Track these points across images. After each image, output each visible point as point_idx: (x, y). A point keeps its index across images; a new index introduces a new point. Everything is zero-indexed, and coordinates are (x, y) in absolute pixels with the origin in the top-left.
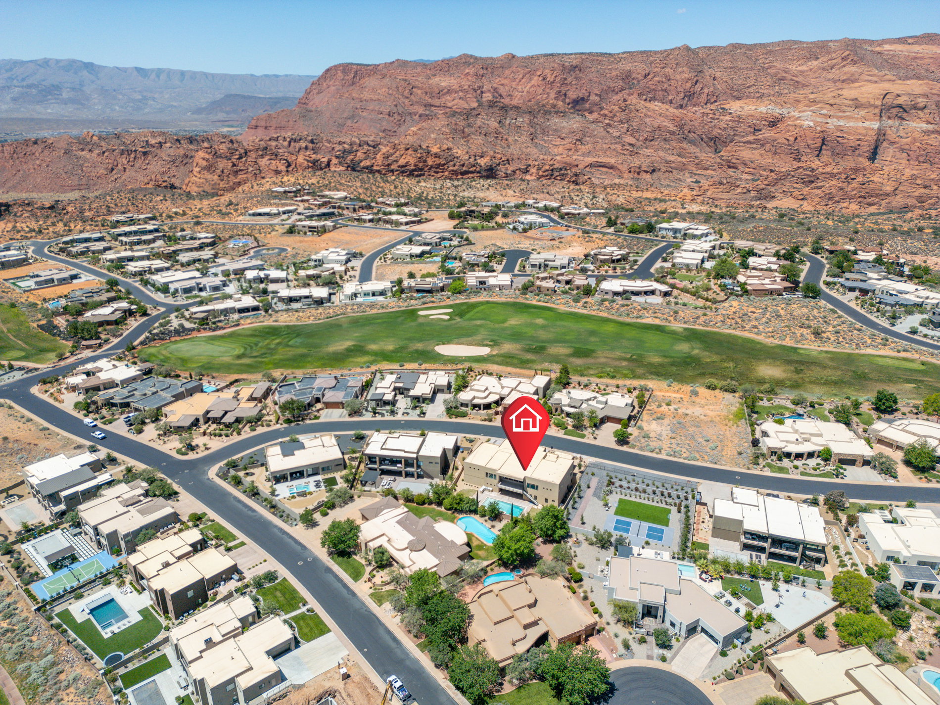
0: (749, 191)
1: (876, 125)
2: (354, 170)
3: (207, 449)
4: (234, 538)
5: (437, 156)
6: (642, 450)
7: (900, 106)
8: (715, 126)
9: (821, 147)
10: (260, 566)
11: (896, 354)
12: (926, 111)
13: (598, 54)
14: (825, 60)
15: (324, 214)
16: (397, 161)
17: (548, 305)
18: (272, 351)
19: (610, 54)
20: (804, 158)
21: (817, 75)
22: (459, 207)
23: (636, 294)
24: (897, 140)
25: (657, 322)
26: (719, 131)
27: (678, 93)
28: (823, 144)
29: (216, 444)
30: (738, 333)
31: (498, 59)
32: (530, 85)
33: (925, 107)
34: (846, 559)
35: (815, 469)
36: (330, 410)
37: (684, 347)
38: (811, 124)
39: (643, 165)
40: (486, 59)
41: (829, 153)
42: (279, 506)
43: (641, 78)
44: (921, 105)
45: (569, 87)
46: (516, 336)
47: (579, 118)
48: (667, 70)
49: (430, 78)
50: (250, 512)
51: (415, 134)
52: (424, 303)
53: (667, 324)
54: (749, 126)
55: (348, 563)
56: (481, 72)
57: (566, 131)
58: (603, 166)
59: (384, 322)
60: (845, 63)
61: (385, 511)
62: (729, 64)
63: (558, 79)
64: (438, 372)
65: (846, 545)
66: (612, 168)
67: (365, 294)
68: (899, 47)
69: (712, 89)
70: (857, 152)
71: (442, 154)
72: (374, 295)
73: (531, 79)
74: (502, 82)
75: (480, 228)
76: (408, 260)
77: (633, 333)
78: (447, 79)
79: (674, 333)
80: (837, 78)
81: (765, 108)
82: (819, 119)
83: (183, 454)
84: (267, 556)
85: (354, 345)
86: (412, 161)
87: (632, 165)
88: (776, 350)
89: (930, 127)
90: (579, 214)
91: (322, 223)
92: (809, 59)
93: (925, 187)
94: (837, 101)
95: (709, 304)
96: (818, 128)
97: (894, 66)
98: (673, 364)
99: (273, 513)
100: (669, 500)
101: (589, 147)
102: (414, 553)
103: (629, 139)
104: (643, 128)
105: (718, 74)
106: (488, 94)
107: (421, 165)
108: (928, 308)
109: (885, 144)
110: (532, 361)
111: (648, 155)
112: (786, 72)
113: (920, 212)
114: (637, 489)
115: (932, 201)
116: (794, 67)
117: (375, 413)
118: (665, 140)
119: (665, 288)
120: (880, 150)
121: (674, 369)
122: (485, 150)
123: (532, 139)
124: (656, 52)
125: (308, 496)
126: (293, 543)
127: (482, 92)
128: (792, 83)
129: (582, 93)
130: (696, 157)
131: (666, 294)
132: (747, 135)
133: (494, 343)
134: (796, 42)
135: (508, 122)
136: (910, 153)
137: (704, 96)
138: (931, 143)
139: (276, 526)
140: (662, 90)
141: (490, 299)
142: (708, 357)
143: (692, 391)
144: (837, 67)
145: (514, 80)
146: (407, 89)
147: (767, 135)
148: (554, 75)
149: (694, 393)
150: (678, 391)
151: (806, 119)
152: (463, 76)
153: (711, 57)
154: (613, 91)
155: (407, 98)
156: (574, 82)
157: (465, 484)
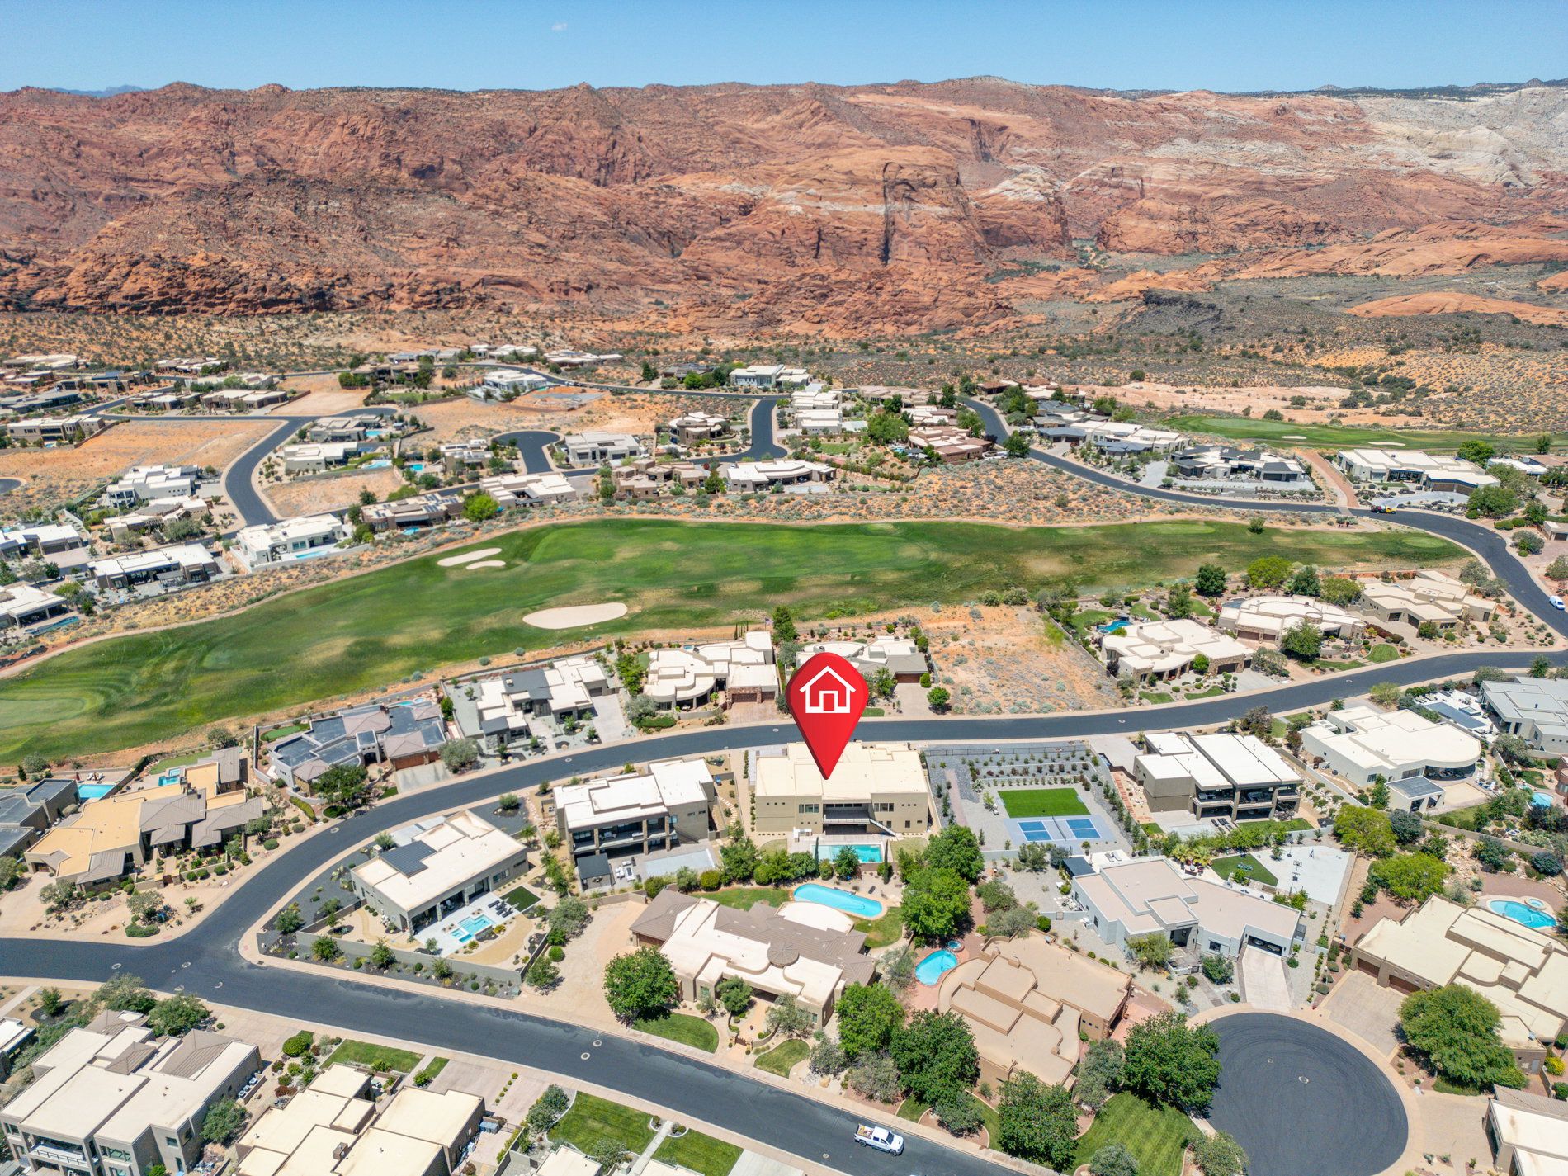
0: (746, 314)
1: (881, 210)
2: (21, 308)
3: (196, 909)
4: (415, 1059)
5: (204, 274)
6: (975, 713)
7: (905, 182)
8: (664, 215)
9: (818, 244)
10: (511, 1089)
11: (1169, 517)
12: (938, 189)
13: (438, 92)
14: (790, 113)
15: (56, 402)
16: (117, 288)
17: (661, 517)
18: (177, 686)
19: (461, 93)
20: (799, 261)
21: (782, 136)
22: (353, 366)
23: (788, 481)
24: (910, 230)
25: (847, 520)
26: (671, 222)
27: (590, 160)
28: (820, 239)
29: (213, 894)
30: (965, 519)
31: (253, 93)
32: (326, 143)
33: (935, 184)
34: (1320, 793)
35: (1198, 687)
36: (408, 772)
37: (911, 552)
38: (800, 209)
39: (571, 278)
40: (230, 93)
41: (831, 253)
42: (455, 969)
43: (523, 135)
44: (930, 181)
45: (403, 146)
46: (652, 577)
47: (443, 201)
48: (564, 123)
49: (112, 126)
50: (401, 1001)
51: (119, 234)
52: (438, 545)
53: (864, 521)
54: (713, 214)
55: (673, 1024)
56: (224, 116)
57: (424, 223)
58: (504, 283)
59: (382, 592)
60: (816, 119)
61: (680, 917)
62: (657, 117)
63: (379, 133)
64: (571, 661)
65: (1311, 777)
66: (519, 285)
67: (295, 546)
68: (877, 99)
69: (639, 156)
70: (865, 249)
71: (214, 269)
72: (312, 544)
73: (327, 133)
74: (271, 135)
75: (420, 400)
76: (323, 471)
77: (827, 543)
78: (153, 128)
79: (881, 533)
80: (810, 141)
81: (730, 187)
82: (807, 203)
83: (146, 934)
84: (511, 1067)
85: (356, 644)
86: (154, 286)
87: (553, 279)
88: (1032, 535)
89: (946, 211)
90: (582, 363)
91: (73, 420)
92: (767, 112)
93: (970, 295)
94: (826, 175)
95: (897, 484)
96: (810, 216)
97: (878, 125)
98: (917, 579)
99: (453, 987)
100: (1066, 777)
101: (473, 250)
102: (787, 968)
103: (535, 237)
104: (554, 217)
105: (644, 133)
106: (245, 158)
107: (174, 292)
108: (1161, 451)
109: (896, 237)
110: (712, 613)
111: (575, 263)
112: (739, 131)
113: (972, 329)
114: (1014, 772)
115: (980, 313)
116: (750, 124)
117: (505, 756)
118: (593, 236)
119: (824, 468)
120: (892, 246)
121: (924, 586)
122: (277, 260)
123: (365, 239)
124: (541, 94)
125: (501, 936)
126: (540, 1027)
127: (233, 154)
128: (751, 147)
129: (428, 159)
130: (647, 264)
131: (828, 478)
132: (713, 228)
133: (625, 595)
134: (744, 86)
135: (311, 208)
136: (929, 248)
137: (630, 166)
138: (951, 233)
139: (479, 1009)
140: (563, 156)
141: (554, 521)
142: (958, 562)
143: (972, 614)
144: (807, 124)
145: (294, 132)
146: (65, 146)
147: (742, 227)
148: (370, 126)
149: (976, 615)
150: (953, 617)
151: (791, 202)
152: (186, 125)
153: (627, 104)
154: (481, 155)
155: (70, 164)
156: (410, 139)
157: (760, 835)
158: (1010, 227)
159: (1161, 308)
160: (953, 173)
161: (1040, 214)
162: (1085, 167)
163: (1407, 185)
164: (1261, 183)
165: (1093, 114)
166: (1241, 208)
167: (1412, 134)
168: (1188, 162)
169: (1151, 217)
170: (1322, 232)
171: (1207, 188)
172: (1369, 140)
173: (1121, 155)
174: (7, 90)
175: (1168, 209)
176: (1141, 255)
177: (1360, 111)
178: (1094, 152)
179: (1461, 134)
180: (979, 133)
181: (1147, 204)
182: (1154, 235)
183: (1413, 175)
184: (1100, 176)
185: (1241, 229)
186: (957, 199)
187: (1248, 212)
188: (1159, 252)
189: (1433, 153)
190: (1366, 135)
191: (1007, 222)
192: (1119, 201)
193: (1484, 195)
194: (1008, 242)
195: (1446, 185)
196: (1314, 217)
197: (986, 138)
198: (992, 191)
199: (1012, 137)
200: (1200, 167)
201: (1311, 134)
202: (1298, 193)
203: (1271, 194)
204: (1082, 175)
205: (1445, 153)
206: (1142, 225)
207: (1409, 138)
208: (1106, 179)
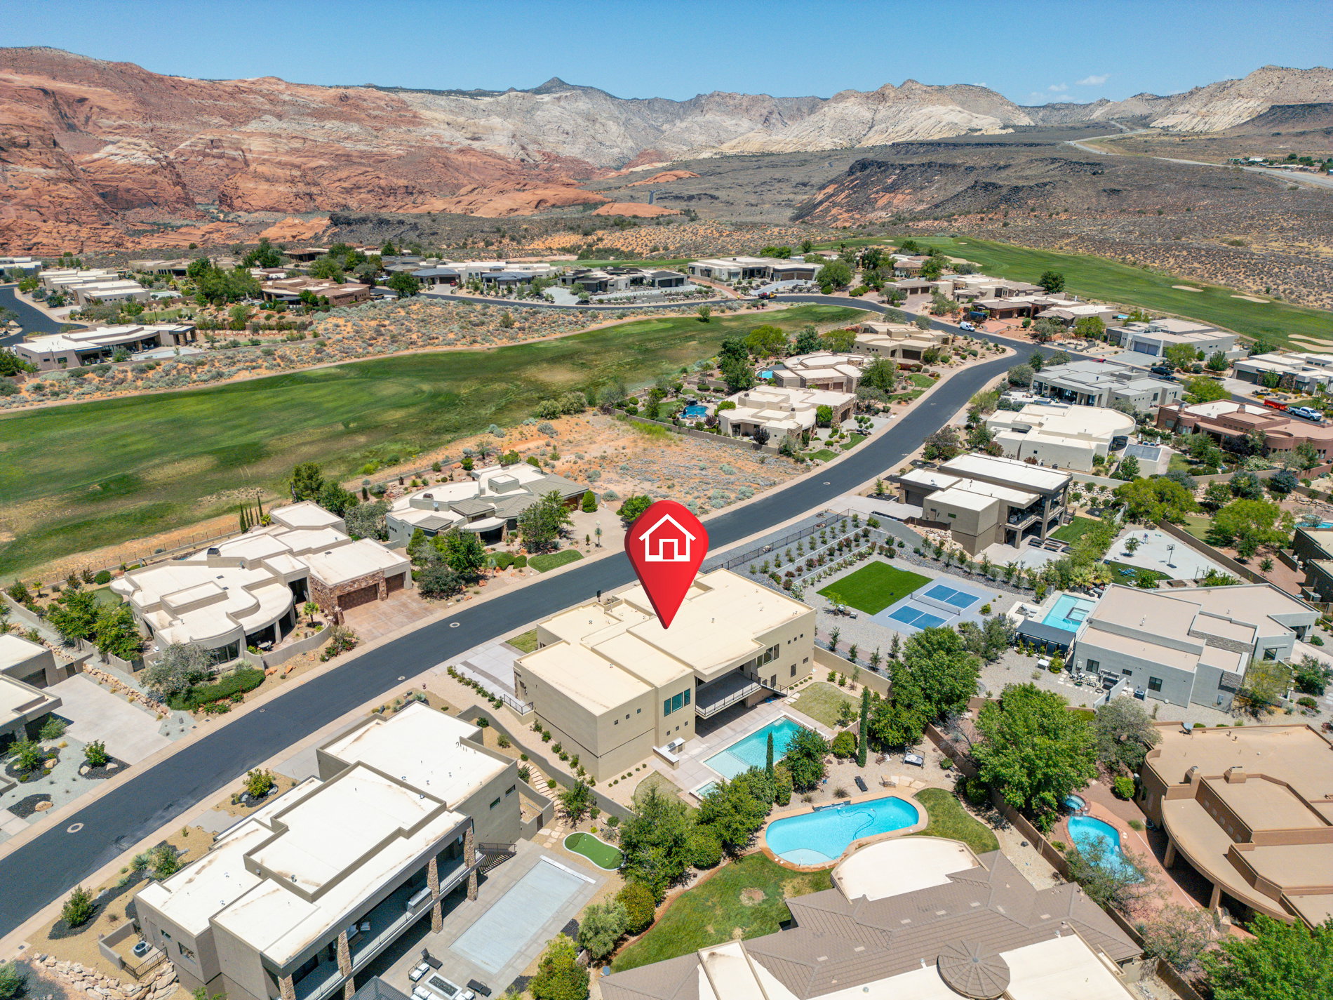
12: (33, 150)
24: (11, 192)
33: (28, 144)
44: (22, 140)
89: (51, 172)
136: (43, 210)
138: (64, 195)
157: (610, 785)
158: (128, 190)
159: (354, 227)
160: (47, 135)
161: (157, 178)
162: (182, 140)
163: (460, 159)
164: (349, 156)
165: (175, 92)
166: (343, 174)
167: (450, 121)
168: (280, 136)
169: (268, 180)
170: (411, 194)
171: (304, 160)
172: (420, 124)
175: (280, 172)
176: (269, 214)
177: (405, 103)
178: (187, 127)
179: (483, 122)
180: (56, 103)
181: (258, 168)
182: (275, 195)
183: (461, 151)
184: (200, 147)
185: (348, 191)
186: (59, 161)
187: (348, 177)
188: (285, 211)
189: (469, 135)
190: (415, 120)
191: (122, 185)
192: (226, 171)
193: (511, 166)
194: (129, 205)
195: (485, 159)
196: (403, 182)
197: (65, 108)
198: (96, 156)
199: (95, 109)
200: (292, 141)
201: (375, 118)
202: (382, 164)
203: (360, 164)
204: (182, 146)
205: (476, 136)
206: (261, 187)
207: (448, 124)
208: (208, 150)
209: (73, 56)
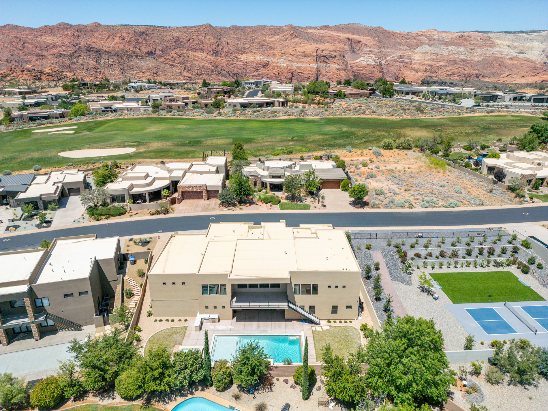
1: (315, 66)
5: (49, 75)
7: (324, 56)
8: (235, 68)
9: (292, 78)
12: (336, 59)
14: (282, 35)
19: (164, 27)
21: (279, 43)
24: (326, 74)
25: (292, 117)
26: (238, 70)
27: (209, 51)
28: (292, 76)
31: (88, 26)
32: (114, 43)
33: (335, 57)
38: (285, 65)
40: (79, 26)
41: (296, 81)
43: (185, 41)
44: (334, 56)
45: (141, 44)
47: (152, 60)
48: (200, 37)
49: (37, 37)
53: (302, 118)
54: (253, 68)
56: (77, 34)
57: (145, 68)
60: (292, 37)
62: (234, 36)
63: (133, 40)
68: (314, 31)
69: (227, 49)
70: (309, 80)
71: (54, 74)
73: (114, 39)
74: (94, 40)
78: (52, 38)
81: (259, 58)
82: (288, 63)
89: (339, 67)
92: (274, 35)
94: (295, 53)
96: (289, 68)
97: (314, 40)
100: (498, 259)
101: (162, 77)
103: (187, 74)
104: (194, 67)
105: (229, 41)
109: (321, 76)
110: (194, 152)
112: (264, 41)
114: (442, 255)
116: (268, 39)
118: (208, 74)
120: (319, 79)
121: (339, 141)
123: (122, 73)
124: (192, 27)
128: (268, 47)
129: (150, 49)
131: (283, 104)
132: (253, 72)
134: (266, 26)
135: (102, 61)
136: (333, 80)
137: (224, 53)
138: (341, 75)
140: (200, 49)
141: (120, 117)
142: (361, 132)
143: (374, 153)
144: (289, 39)
145: (102, 39)
146: (19, 43)
147: (263, 72)
148: (130, 37)
149: (378, 154)
150: (362, 154)
151: (282, 63)
152: (63, 37)
153: (223, 31)
154: (170, 49)
155: (21, 50)
156: (143, 42)
157: (156, 321)
158: (363, 74)
160: (342, 54)
161: (374, 69)
162: (390, 55)
163: (509, 62)
164: (455, 61)
165: (393, 37)
166: (448, 68)
167: (509, 45)
168: (428, 53)
169: (416, 71)
170: (478, 77)
171: (435, 63)
172: (493, 46)
173: (404, 51)
174: (1, 26)
175: (422, 67)
177: (490, 38)
178: (393, 50)
179: (528, 45)
180: (351, 43)
181: (414, 66)
182: (417, 77)
183: (511, 58)
184: (395, 58)
185: (449, 76)
186: (343, 63)
187: (451, 70)
189: (518, 51)
190: (492, 45)
191: (362, 72)
192: (403, 67)
193: (537, 66)
195: (523, 62)
196: (477, 72)
197: (354, 45)
198: (356, 61)
199: (363, 45)
200: (432, 55)
201: (472, 44)
202: (469, 64)
203: (459, 64)
204: (389, 58)
205: (522, 51)
206: (412, 73)
207: (508, 46)
208: (398, 60)
209: (361, 26)
